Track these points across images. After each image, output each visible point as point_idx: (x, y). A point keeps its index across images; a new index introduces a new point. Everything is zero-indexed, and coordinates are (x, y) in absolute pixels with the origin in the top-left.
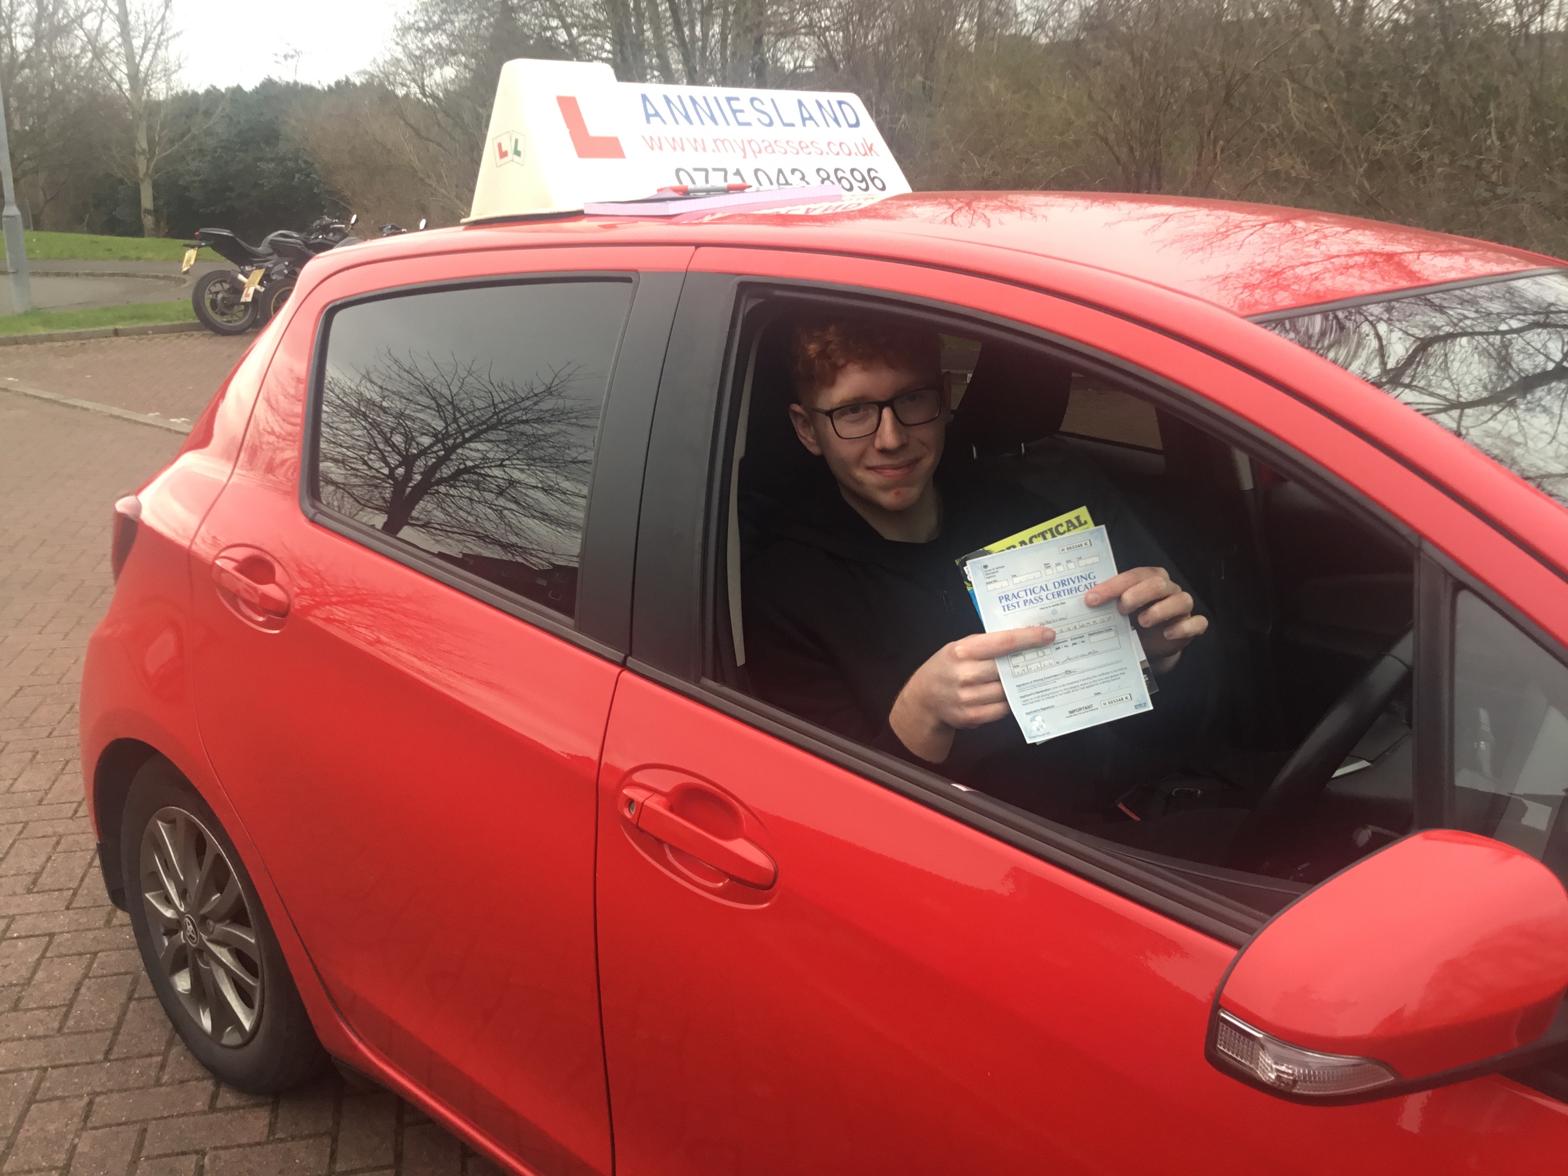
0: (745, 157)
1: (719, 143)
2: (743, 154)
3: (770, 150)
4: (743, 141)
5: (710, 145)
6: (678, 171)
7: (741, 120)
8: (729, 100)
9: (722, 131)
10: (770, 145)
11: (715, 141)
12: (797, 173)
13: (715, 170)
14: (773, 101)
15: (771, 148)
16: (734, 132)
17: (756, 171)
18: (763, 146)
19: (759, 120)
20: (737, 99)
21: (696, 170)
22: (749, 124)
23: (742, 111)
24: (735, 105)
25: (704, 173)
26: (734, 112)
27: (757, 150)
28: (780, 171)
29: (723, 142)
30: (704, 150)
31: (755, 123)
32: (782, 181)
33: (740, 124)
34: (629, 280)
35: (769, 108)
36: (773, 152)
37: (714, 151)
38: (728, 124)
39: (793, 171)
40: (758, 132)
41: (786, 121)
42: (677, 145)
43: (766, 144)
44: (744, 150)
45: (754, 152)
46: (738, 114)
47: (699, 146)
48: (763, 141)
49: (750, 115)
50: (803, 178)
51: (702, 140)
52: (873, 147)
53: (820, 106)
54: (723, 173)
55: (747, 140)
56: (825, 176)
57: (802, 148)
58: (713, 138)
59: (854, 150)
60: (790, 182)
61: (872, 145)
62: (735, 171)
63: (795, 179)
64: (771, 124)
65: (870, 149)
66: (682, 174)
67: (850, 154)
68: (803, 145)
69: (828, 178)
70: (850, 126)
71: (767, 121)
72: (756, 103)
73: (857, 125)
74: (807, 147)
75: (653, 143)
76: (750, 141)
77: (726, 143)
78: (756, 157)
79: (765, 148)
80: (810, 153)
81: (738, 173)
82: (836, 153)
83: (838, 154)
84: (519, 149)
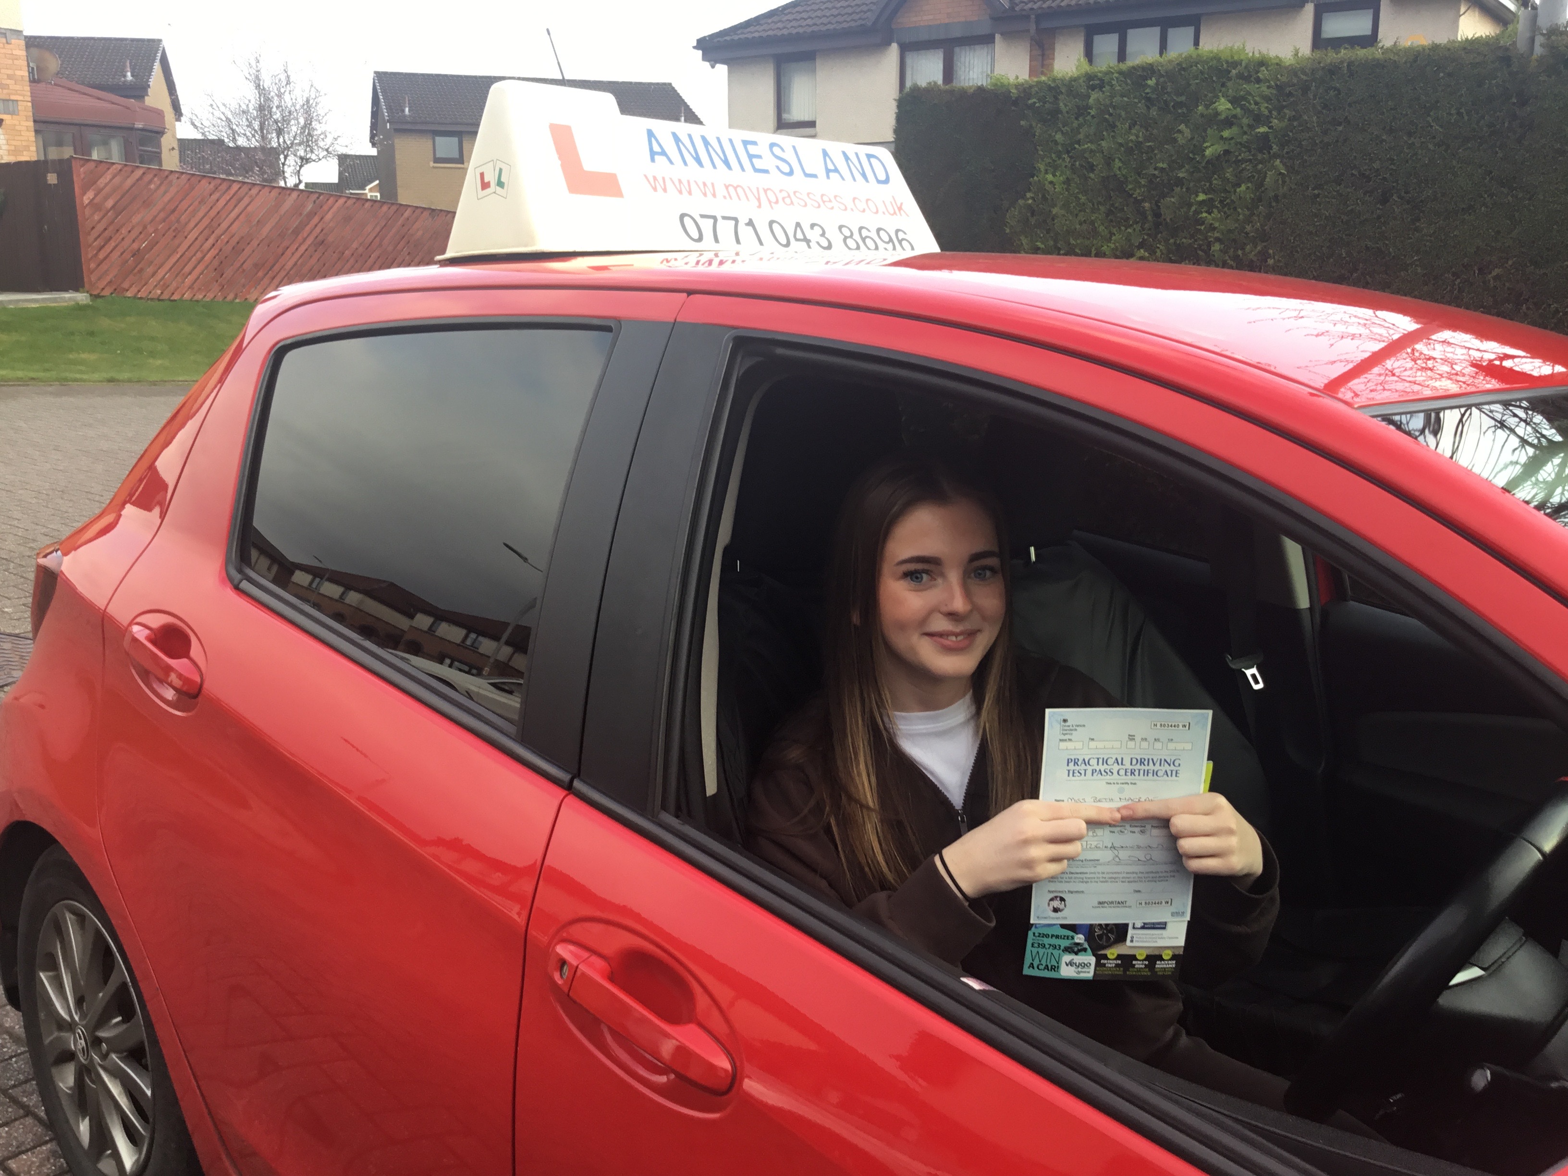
0: (759, 206)
1: (731, 189)
2: (757, 204)
3: (788, 201)
4: (758, 189)
5: (721, 191)
6: (682, 216)
7: (757, 167)
8: (745, 143)
9: (735, 176)
10: (789, 196)
11: (727, 187)
12: (816, 228)
13: (724, 218)
14: (794, 147)
15: (789, 199)
16: (750, 179)
17: (771, 223)
18: (780, 196)
19: (778, 167)
20: (754, 143)
21: (702, 216)
22: (766, 171)
23: (759, 157)
24: (752, 149)
25: (712, 221)
26: (751, 157)
27: (773, 199)
28: (798, 225)
29: (735, 188)
30: (714, 195)
32: (800, 235)
33: (757, 170)
35: (790, 156)
36: (792, 203)
37: (725, 197)
38: (743, 169)
39: (813, 226)
40: (775, 180)
41: (807, 172)
42: (684, 188)
43: (784, 194)
44: (759, 200)
45: (770, 202)
46: (754, 160)
47: (708, 190)
48: (781, 191)
49: (767, 162)
50: (823, 234)
51: (713, 184)
52: (903, 207)
53: (847, 158)
54: (733, 222)
55: (764, 189)
56: (848, 234)
57: (824, 202)
58: (725, 185)
59: (882, 208)
60: (808, 238)
61: (902, 204)
62: (747, 221)
63: (814, 235)
64: (791, 173)
65: (900, 208)
66: (687, 220)
67: (877, 212)
68: (825, 198)
69: (851, 236)
70: (879, 182)
71: (786, 169)
72: (776, 150)
73: (887, 181)
74: (830, 201)
75: (656, 184)
76: (765, 191)
77: (739, 189)
78: (772, 207)
79: (783, 199)
80: (832, 208)
81: (750, 223)
82: (862, 210)
83: (864, 211)
84: (502, 180)
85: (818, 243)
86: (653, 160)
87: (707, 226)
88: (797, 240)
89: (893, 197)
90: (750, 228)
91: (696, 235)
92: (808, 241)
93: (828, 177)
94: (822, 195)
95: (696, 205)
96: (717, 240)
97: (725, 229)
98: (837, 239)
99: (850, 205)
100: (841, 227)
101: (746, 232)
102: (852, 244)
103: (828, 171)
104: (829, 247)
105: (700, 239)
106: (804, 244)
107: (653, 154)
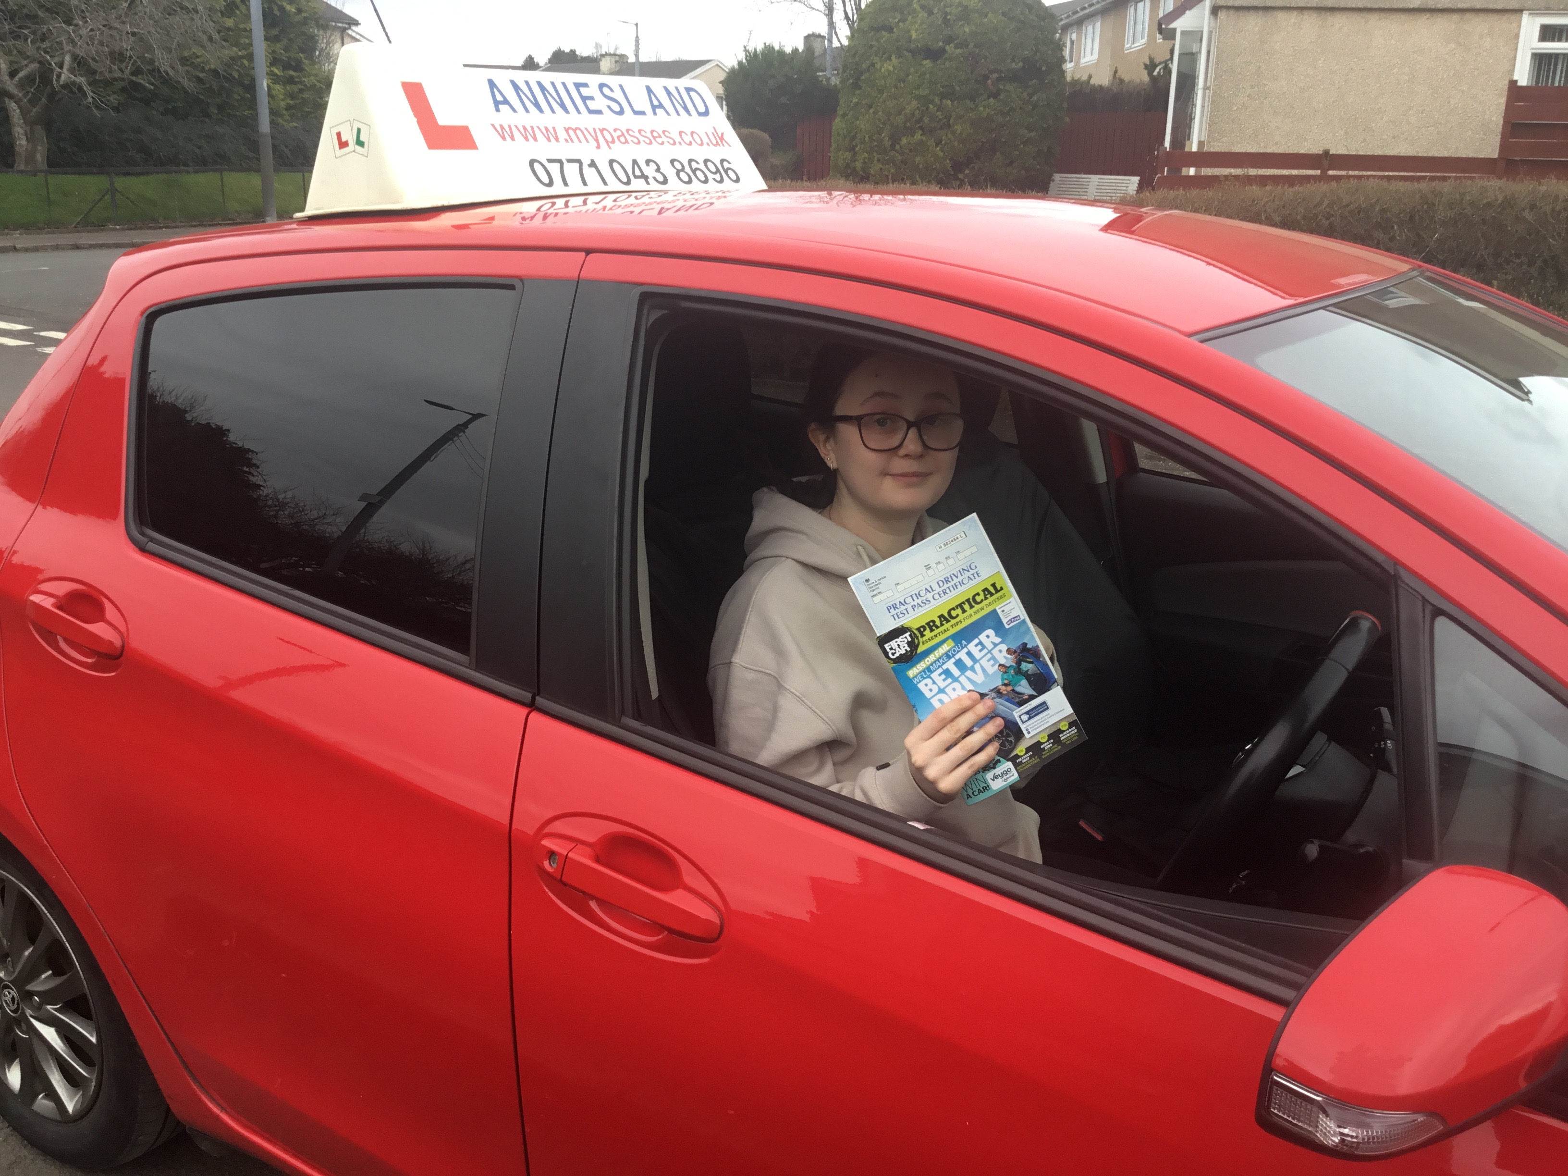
0: (598, 147)
1: (571, 132)
2: (596, 144)
3: (622, 139)
4: (594, 130)
5: (562, 135)
6: (532, 162)
7: (591, 108)
8: (578, 86)
9: (574, 119)
10: (623, 134)
11: (567, 130)
12: (651, 164)
13: (569, 161)
14: (621, 86)
15: (624, 136)
16: (585, 121)
17: (611, 162)
18: (615, 135)
19: (609, 107)
20: (585, 85)
21: (550, 161)
22: (599, 112)
23: (592, 98)
24: (585, 91)
25: (558, 165)
26: (584, 99)
27: (610, 139)
28: (635, 162)
29: (575, 131)
30: (557, 140)
31: (606, 110)
32: (638, 173)
33: (591, 112)
34: (511, 287)
35: (618, 95)
36: (627, 142)
37: (566, 140)
38: (579, 112)
39: (648, 162)
40: (608, 121)
41: (636, 109)
42: (528, 134)
43: (619, 133)
44: (597, 140)
45: (607, 142)
46: (588, 102)
47: (550, 135)
48: (615, 130)
49: (599, 103)
50: (658, 170)
51: (554, 129)
52: (725, 137)
53: (669, 93)
54: (577, 165)
55: (599, 129)
56: (679, 167)
57: (654, 138)
58: (565, 128)
59: (706, 140)
60: (646, 174)
61: (722, 134)
62: (589, 162)
63: (650, 171)
64: (621, 112)
65: (722, 139)
66: (536, 165)
67: (702, 144)
68: (655, 134)
69: (683, 169)
70: (700, 114)
71: (616, 108)
72: (606, 90)
73: (706, 113)
74: (660, 136)
75: (504, 133)
76: (602, 131)
77: (578, 132)
78: (610, 148)
79: (618, 137)
80: (663, 143)
81: (593, 164)
82: (688, 142)
83: (690, 144)
84: (362, 138)
85: (655, 178)
86: (498, 110)
87: (554, 169)
88: (636, 177)
89: (714, 128)
90: (593, 169)
91: (546, 180)
92: (646, 178)
93: (655, 113)
94: (652, 132)
95: (543, 150)
96: (566, 184)
97: (571, 170)
98: (670, 173)
99: (678, 139)
100: (673, 161)
101: (589, 173)
102: (683, 176)
103: (654, 108)
104: (665, 182)
105: (550, 184)
106: (643, 181)
107: (497, 104)
